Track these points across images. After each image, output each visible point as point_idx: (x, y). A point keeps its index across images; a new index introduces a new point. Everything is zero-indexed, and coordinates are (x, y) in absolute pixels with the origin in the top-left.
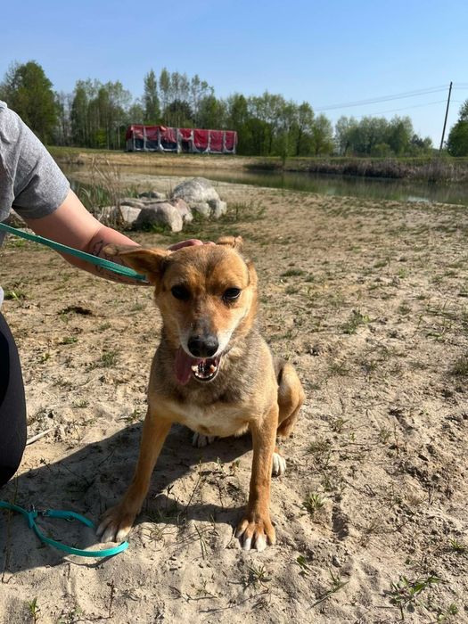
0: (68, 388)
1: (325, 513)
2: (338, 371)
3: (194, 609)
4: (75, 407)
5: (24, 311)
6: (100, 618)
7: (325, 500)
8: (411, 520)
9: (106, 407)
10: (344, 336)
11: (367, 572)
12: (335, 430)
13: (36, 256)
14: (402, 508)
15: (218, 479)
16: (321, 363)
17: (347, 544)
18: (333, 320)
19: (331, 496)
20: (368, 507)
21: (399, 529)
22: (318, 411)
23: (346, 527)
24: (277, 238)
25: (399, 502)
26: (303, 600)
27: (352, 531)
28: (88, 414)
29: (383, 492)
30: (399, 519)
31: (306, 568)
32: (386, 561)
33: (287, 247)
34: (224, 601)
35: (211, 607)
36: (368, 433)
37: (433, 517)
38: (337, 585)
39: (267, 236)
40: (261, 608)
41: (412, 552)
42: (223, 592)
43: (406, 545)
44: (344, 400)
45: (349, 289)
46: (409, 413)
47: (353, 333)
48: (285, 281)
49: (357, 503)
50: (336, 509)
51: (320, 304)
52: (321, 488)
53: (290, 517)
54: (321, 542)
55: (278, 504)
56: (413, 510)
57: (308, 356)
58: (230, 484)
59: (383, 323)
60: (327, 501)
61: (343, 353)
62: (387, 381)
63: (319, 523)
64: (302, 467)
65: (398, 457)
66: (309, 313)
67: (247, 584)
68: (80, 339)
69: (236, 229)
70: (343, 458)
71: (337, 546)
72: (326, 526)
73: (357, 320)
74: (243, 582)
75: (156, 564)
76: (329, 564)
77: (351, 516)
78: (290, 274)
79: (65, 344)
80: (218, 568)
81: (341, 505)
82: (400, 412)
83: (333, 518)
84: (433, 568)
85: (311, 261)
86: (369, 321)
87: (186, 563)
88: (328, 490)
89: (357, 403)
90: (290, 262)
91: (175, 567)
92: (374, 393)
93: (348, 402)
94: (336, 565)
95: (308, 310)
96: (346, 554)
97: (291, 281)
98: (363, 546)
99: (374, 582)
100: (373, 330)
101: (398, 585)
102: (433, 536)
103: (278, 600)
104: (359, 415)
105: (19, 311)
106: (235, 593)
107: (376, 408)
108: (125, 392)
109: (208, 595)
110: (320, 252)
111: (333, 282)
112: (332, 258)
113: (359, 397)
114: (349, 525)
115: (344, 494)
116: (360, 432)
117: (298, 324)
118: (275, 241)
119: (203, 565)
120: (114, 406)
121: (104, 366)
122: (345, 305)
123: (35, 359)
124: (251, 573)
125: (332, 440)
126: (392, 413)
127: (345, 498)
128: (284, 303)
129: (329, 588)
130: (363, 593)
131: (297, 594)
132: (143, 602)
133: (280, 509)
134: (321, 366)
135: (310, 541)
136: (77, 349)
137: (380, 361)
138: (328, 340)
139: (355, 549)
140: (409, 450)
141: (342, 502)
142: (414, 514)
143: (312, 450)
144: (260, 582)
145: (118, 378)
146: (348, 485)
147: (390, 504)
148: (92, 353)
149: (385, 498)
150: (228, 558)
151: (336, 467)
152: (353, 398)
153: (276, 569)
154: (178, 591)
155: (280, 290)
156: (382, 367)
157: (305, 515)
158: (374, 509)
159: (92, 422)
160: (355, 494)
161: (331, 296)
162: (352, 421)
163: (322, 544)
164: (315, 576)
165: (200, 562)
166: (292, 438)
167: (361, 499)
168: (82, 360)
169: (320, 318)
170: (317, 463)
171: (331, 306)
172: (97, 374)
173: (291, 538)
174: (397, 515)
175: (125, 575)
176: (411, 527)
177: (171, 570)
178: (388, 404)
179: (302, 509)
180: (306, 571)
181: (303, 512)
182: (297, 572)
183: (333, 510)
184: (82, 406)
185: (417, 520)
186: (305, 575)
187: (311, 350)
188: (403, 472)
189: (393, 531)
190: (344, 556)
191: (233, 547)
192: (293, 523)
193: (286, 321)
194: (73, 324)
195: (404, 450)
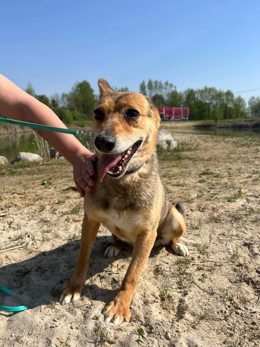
0: (46, 223)
1: (172, 303)
2: (216, 220)
4: (44, 232)
5: (46, 190)
7: (174, 293)
8: (237, 313)
9: (61, 233)
10: (226, 203)
12: (201, 253)
13: (68, 168)
14: (232, 304)
15: (107, 275)
16: (205, 216)
17: (181, 325)
18: (223, 195)
19: (181, 292)
20: (205, 301)
21: (226, 319)
22: (192, 241)
23: (184, 313)
24: (203, 159)
25: (231, 300)
27: (187, 315)
28: (49, 235)
29: (221, 293)
30: (227, 311)
31: (143, 337)
32: (207, 340)
33: (209, 162)
36: (223, 256)
37: (255, 312)
39: (198, 158)
41: (231, 335)
43: (228, 331)
44: (213, 236)
45: (237, 181)
46: (258, 246)
47: (233, 201)
48: (201, 177)
49: (199, 298)
50: (181, 301)
51: (217, 187)
52: (176, 286)
53: (146, 303)
54: (162, 321)
55: (140, 293)
56: (240, 306)
57: (199, 213)
58: (114, 279)
59: (256, 197)
60: (176, 295)
61: (222, 211)
62: (247, 226)
63: (166, 309)
64: (167, 272)
65: (240, 272)
66: (209, 191)
67: (97, 343)
68: (67, 201)
69: (180, 154)
70: (199, 269)
71: (172, 325)
72: (171, 312)
73: (239, 195)
74: (95, 343)
75: (43, 323)
76: (162, 337)
77: (190, 306)
78: (204, 174)
79: (58, 203)
80: (83, 330)
81: (186, 298)
82: (251, 244)
83: (178, 307)
85: (220, 168)
86: (247, 196)
87: (63, 324)
88: (180, 288)
89: (221, 238)
90: (207, 168)
91: (53, 326)
92: (235, 232)
93: (215, 237)
94: (167, 338)
95: (209, 190)
96: (177, 331)
97: (204, 177)
98: (194, 327)
100: (248, 201)
102: (251, 326)
104: (220, 244)
105: (44, 190)
107: (234, 241)
108: (76, 226)
110: (228, 164)
111: (231, 178)
112: (234, 167)
113: (224, 234)
114: (186, 312)
115: (190, 291)
116: (218, 255)
117: (199, 197)
118: (203, 160)
119: (74, 327)
120: (66, 233)
121: (72, 213)
122: (234, 188)
123: (37, 210)
124: (102, 336)
125: (196, 258)
126: (245, 245)
127: (190, 294)
128: (194, 187)
132: (25, 345)
133: (140, 296)
134: (204, 217)
135: (153, 319)
136: (63, 206)
137: (246, 215)
138: (215, 204)
139: (186, 329)
140: (250, 268)
141: (187, 296)
142: (240, 309)
143: (178, 263)
144: (106, 343)
145: (76, 219)
146: (196, 286)
147: (224, 301)
148: (69, 207)
149: (221, 297)
150: (91, 325)
151: (191, 274)
152: (219, 235)
153: (122, 336)
154: (50, 342)
155: (195, 181)
156: (246, 219)
157: (157, 302)
158: (210, 303)
159: (48, 240)
160: (199, 293)
161: (226, 184)
162: (214, 248)
163: (162, 322)
164: (148, 344)
165: (72, 325)
166: (168, 255)
167: (202, 296)
168: (61, 210)
169: (215, 194)
170: (178, 271)
171: (224, 188)
172: (65, 217)
173: (142, 317)
174: (227, 309)
175: (22, 327)
176: (235, 318)
177: (51, 327)
178: (244, 240)
179: (157, 298)
180: (142, 340)
181: (156, 300)
182: (135, 339)
183: (180, 301)
184: (47, 232)
185: (242, 314)
186: (140, 342)
187: (201, 209)
188: (241, 281)
189: (220, 319)
190: (175, 333)
191: (97, 318)
192: (147, 307)
193: (192, 195)
194: (67, 195)
195: (247, 267)
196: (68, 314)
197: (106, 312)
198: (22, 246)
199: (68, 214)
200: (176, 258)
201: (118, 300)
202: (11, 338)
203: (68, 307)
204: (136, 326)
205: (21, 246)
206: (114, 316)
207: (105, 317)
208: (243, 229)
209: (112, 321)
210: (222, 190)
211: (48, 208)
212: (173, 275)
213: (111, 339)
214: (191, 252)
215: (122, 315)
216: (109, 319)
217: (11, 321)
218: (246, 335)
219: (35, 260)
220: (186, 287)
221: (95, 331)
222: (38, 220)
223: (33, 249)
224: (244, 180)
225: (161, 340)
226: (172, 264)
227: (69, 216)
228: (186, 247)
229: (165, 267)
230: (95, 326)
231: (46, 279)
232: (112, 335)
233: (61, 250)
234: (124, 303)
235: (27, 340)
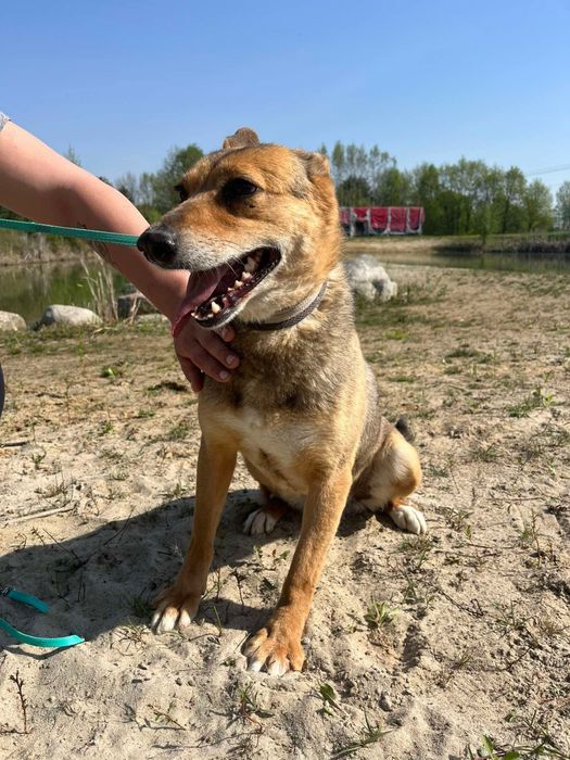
0: (115, 461)
1: (394, 633)
2: (486, 457)
3: (147, 741)
4: (111, 479)
5: (113, 388)
6: (13, 731)
7: (397, 612)
8: (534, 657)
9: (149, 481)
10: (507, 419)
11: (432, 725)
12: (453, 527)
13: (158, 341)
14: (523, 637)
15: (251, 572)
16: (461, 447)
17: (413, 679)
18: (501, 402)
19: (411, 610)
20: (465, 629)
21: (510, 668)
22: (434, 502)
23: (419, 655)
24: (456, 321)
25: (520, 628)
26: (309, 752)
27: (427, 660)
28: (124, 487)
29: (499, 613)
30: (513, 653)
31: (332, 704)
32: (471, 712)
33: (468, 329)
34: (194, 736)
35: (172, 742)
36: (502, 534)
38: (373, 736)
39: (443, 318)
40: (241, 754)
41: (522, 703)
42: (198, 725)
43: (516, 693)
44: (479, 491)
45: (532, 371)
47: (522, 416)
48: (450, 362)
49: (451, 624)
50: (413, 629)
51: (487, 385)
52: (400, 597)
53: (336, 632)
54: (371, 670)
55: (324, 612)
56: (542, 641)
57: (447, 440)
58: (265, 581)
60: (402, 616)
61: (498, 436)
62: (554, 471)
63: (381, 645)
64: (380, 568)
65: (540, 568)
66: (470, 394)
67: (235, 716)
68: (158, 413)
69: (404, 311)
70: (450, 562)
71: (394, 680)
72: (392, 651)
73: (536, 402)
74: (229, 714)
75: (117, 671)
76: (374, 704)
77: (431, 640)
78: (457, 354)
79: (139, 417)
80: (203, 688)
81: (423, 624)
82: (562, 509)
83: (406, 641)
84: (551, 731)
85: (493, 342)
86: (553, 404)
87: (159, 675)
88: (408, 602)
89: (497, 495)
90: (463, 343)
91: (140, 678)
92: (527, 483)
93: (483, 493)
94: (384, 707)
95: (468, 391)
96: (405, 693)
97: (458, 362)
98: (441, 685)
99: (439, 741)
100: (556, 415)
101: (479, 751)
102: (566, 684)
103: (273, 746)
104: (495, 510)
105: (108, 388)
106: (214, 726)
107: (527, 503)
108: (181, 467)
109: (174, 725)
110: (509, 334)
111: (517, 364)
112: (524, 339)
113: (503, 488)
114: (424, 652)
115: (432, 608)
116: (490, 532)
117: (446, 406)
118: (455, 323)
119: (184, 681)
120: (160, 481)
121: (170, 439)
122: (523, 386)
123: (95, 431)
124: (245, 699)
125: (443, 539)
126: (551, 510)
127: (432, 615)
128: (436, 385)
129: (357, 739)
130: (414, 756)
131: (306, 741)
132: (79, 719)
133: (324, 618)
134: (460, 450)
135: (354, 667)
136: (150, 422)
137: (552, 446)
138: (483, 422)
139: (423, 688)
140: (562, 560)
141: (425, 619)
142: (541, 648)
143: (404, 547)
144: (253, 716)
145: (180, 452)
146: (443, 597)
147: (505, 630)
148: (164, 427)
149: (498, 621)
150: (220, 677)
151: (432, 572)
152: (493, 488)
153: (287, 700)
154: (134, 712)
155: (437, 371)
156: (551, 454)
157: (361, 631)
158: (476, 634)
159: (121, 496)
160: (451, 611)
161: (507, 377)
162: (483, 517)
163: (372, 673)
164: (344, 718)
165: (180, 676)
166: (381, 530)
167: (458, 619)
168: (148, 433)
169: (482, 400)
170: (405, 565)
171: (503, 387)
172: (157, 447)
173: (329, 661)
174: (511, 647)
175: (72, 680)
176: (531, 667)
177: (134, 681)
178: (548, 499)
179: (359, 623)
180: (331, 710)
181: (359, 627)
182: (315, 708)
183: (409, 630)
184: (119, 479)
185: (544, 658)
186: (326, 715)
187: (452, 432)
188: (542, 588)
189: (498, 669)
190: (400, 696)
191: (233, 664)
192: (338, 640)
193: (432, 401)
194: (159, 399)
195: (554, 559)
196: (170, 653)
197: (250, 651)
198: (66, 509)
199: (163, 440)
200: (399, 537)
201: (277, 624)
202: (48, 705)
203: (169, 638)
204: (316, 681)
205: (63, 509)
206: (268, 659)
207: (250, 661)
208: (545, 477)
209: (264, 669)
210: (499, 391)
211: (118, 426)
212: (395, 574)
213: (265, 707)
214: (432, 524)
215: (284, 656)
216: (257, 666)
217: (48, 667)
218: (554, 703)
219: (94, 539)
220: (422, 600)
221: (230, 689)
222: (98, 453)
223: (89, 516)
224: (548, 369)
225: (371, 712)
226: (392, 550)
227: (166, 444)
228: (420, 515)
229: (375, 556)
230: (227, 680)
231: (119, 581)
232: (267, 699)
233: (150, 519)
234: (289, 632)
235: (84, 708)
